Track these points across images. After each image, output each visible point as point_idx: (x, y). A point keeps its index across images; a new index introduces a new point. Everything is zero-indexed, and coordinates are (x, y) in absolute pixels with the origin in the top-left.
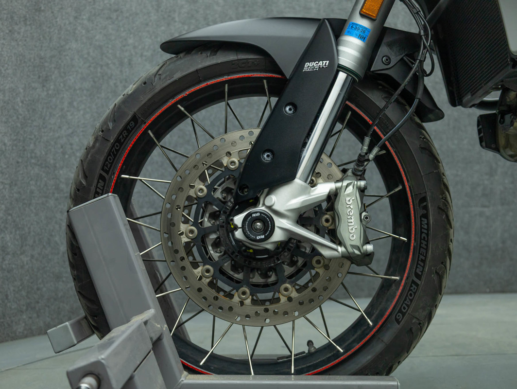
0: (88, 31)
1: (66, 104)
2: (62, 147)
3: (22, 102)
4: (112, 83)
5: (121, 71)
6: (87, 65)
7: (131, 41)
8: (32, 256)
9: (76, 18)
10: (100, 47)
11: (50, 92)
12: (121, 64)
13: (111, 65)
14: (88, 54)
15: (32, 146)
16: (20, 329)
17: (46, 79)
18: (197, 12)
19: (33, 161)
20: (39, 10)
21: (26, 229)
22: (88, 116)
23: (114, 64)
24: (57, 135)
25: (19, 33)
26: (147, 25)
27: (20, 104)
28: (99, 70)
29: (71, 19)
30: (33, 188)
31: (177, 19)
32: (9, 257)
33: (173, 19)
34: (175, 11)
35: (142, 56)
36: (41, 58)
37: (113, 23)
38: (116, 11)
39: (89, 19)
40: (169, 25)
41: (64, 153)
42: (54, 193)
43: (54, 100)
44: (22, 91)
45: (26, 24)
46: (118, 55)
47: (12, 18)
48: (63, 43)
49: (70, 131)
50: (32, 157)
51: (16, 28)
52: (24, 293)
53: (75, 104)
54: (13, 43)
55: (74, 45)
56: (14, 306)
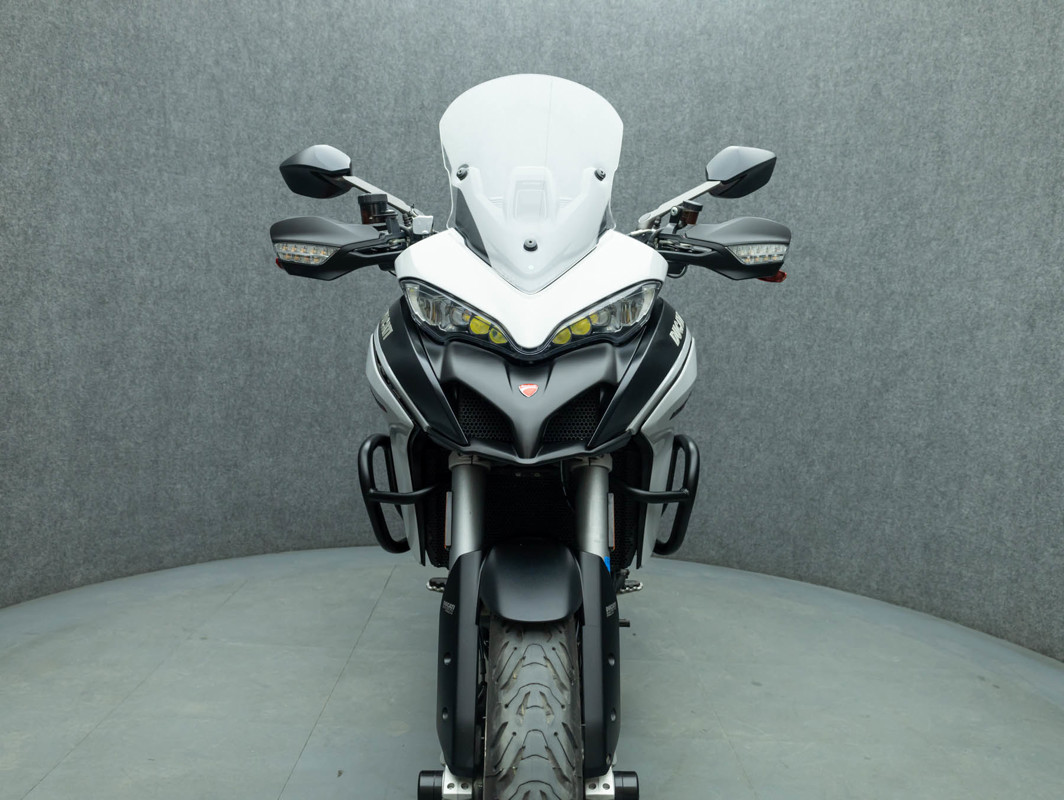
0: (152, 313)
1: (128, 382)
2: (122, 421)
3: (83, 387)
4: (175, 357)
5: (186, 346)
6: (151, 344)
7: (197, 317)
8: (90, 518)
9: (140, 304)
10: (165, 326)
11: (112, 374)
12: (187, 338)
13: (176, 342)
14: (152, 335)
15: (92, 424)
16: (77, 579)
17: (109, 363)
18: (268, 283)
19: (93, 437)
20: (103, 303)
21: (85, 496)
22: (149, 391)
23: (179, 340)
24: (117, 411)
25: (82, 327)
26: (215, 299)
27: (82, 390)
28: (163, 347)
29: (136, 305)
30: (92, 460)
31: (247, 292)
32: (67, 521)
33: (243, 292)
34: (245, 284)
35: (208, 329)
36: (104, 345)
37: (180, 303)
38: (182, 291)
39: (155, 303)
40: (238, 297)
41: (124, 427)
42: (112, 463)
43: (116, 380)
44: (83, 377)
45: (89, 318)
46: (183, 330)
47: (75, 315)
48: (126, 328)
49: (132, 405)
50: (92, 434)
51: (79, 323)
52: (81, 550)
53: (137, 381)
54: (76, 337)
55: (138, 329)
56: (72, 561)
